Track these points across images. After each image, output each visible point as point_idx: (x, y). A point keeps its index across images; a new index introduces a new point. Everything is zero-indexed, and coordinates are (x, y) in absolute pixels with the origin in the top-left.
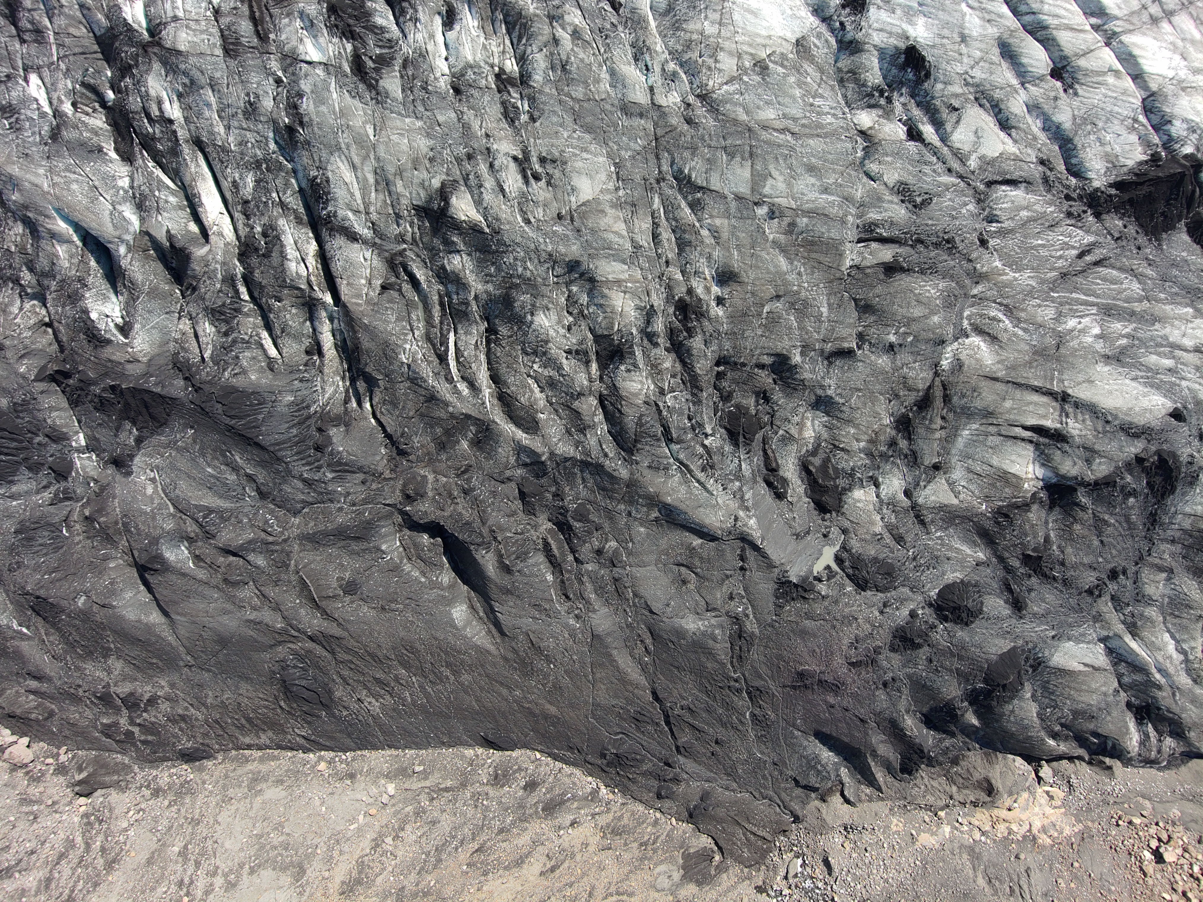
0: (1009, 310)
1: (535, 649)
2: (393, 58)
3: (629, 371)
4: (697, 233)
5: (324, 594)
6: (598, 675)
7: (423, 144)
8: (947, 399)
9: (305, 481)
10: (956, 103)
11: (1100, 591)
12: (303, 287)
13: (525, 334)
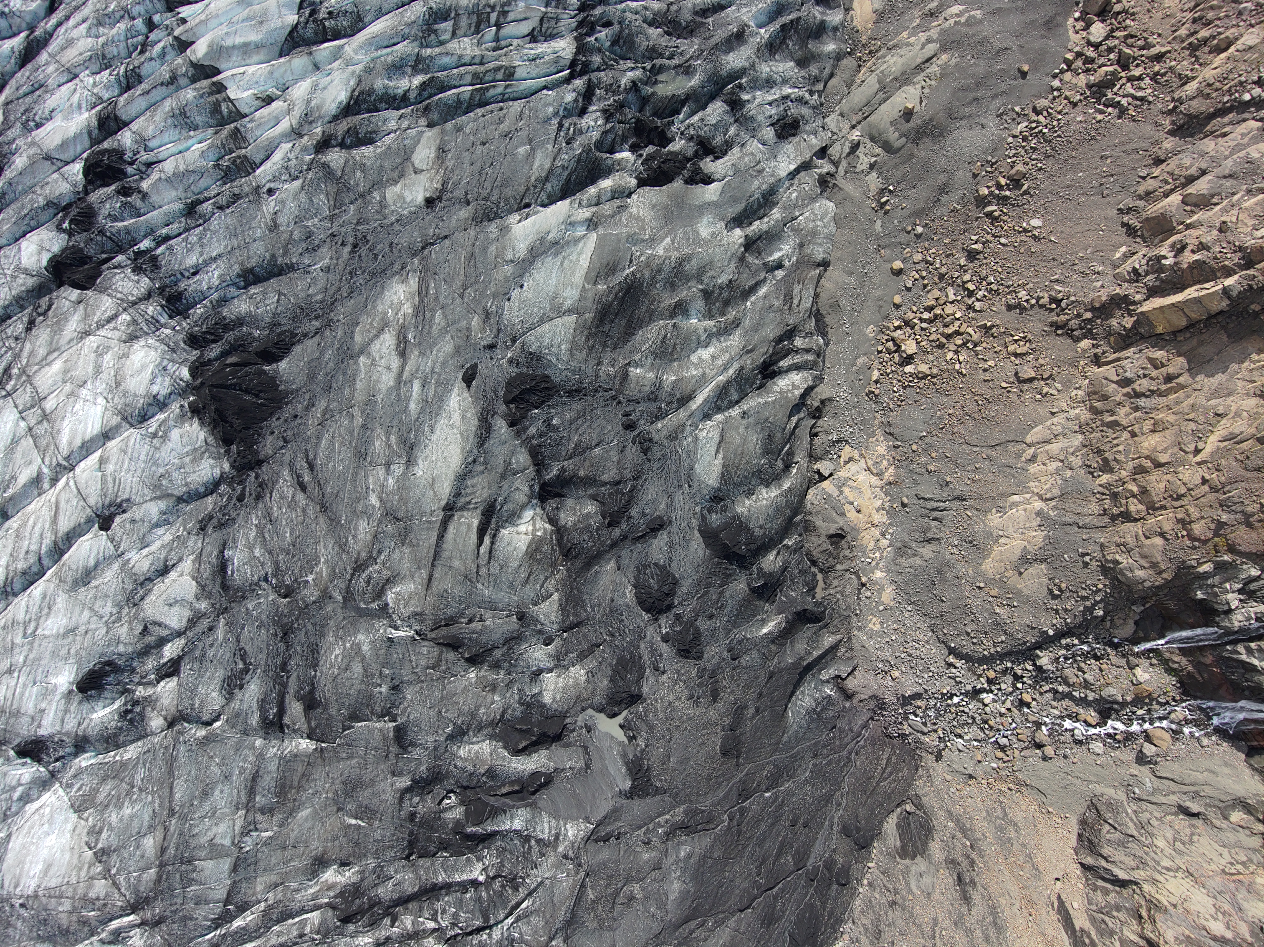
0: (359, 567)
4: (271, 908)
8: (449, 623)
10: (140, 628)
11: (646, 438)
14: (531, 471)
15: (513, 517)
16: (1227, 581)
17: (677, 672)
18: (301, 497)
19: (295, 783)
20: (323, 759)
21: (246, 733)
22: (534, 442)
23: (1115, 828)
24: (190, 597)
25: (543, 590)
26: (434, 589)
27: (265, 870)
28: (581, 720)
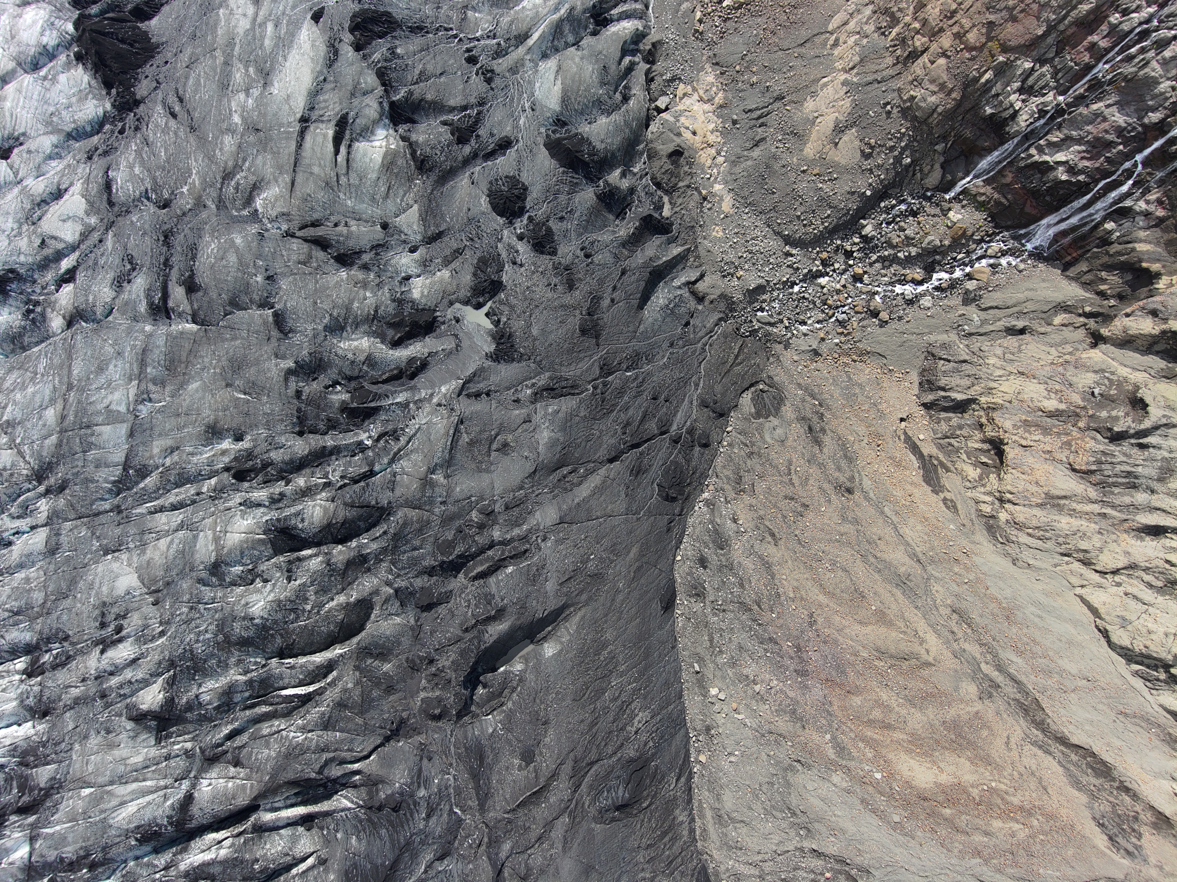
0: (227, 176)
1: (574, 576)
2: (21, 776)
3: (303, 520)
4: (168, 469)
5: (533, 782)
6: (599, 514)
7: (94, 741)
8: (315, 224)
9: (429, 816)
10: (38, 242)
11: (487, 71)
12: (242, 840)
13: (275, 622)
14: (380, 90)
15: (366, 133)
16: (1007, 86)
17: (534, 264)
18: (172, 123)
19: (184, 359)
20: (209, 339)
21: (135, 319)
22: (379, 65)
23: (949, 361)
24: (81, 213)
25: (403, 204)
26: (299, 192)
27: (160, 435)
28: (450, 313)
